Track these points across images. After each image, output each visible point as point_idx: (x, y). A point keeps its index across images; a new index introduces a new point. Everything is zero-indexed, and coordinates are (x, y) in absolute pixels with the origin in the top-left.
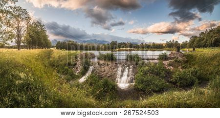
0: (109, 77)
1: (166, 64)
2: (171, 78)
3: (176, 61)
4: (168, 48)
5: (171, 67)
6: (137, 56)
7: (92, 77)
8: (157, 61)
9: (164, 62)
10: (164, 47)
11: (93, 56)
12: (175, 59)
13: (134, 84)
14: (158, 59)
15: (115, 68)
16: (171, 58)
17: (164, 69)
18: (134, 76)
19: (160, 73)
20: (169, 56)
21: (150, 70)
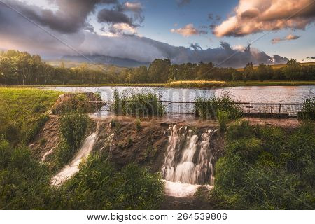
0: (141, 162)
6: (226, 104)
8: (293, 123)
11: (97, 104)
18: (213, 162)
21: (265, 149)
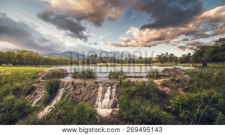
0: (86, 101)
1: (159, 84)
2: (168, 105)
3: (173, 80)
4: (159, 64)
5: (166, 88)
7: (62, 105)
8: (145, 79)
9: (156, 81)
10: (154, 62)
11: (64, 74)
12: (171, 78)
13: (118, 109)
14: (147, 77)
15: (94, 89)
16: (164, 76)
17: (157, 91)
18: (118, 98)
19: (151, 96)
20: (162, 74)
21: (138, 91)
